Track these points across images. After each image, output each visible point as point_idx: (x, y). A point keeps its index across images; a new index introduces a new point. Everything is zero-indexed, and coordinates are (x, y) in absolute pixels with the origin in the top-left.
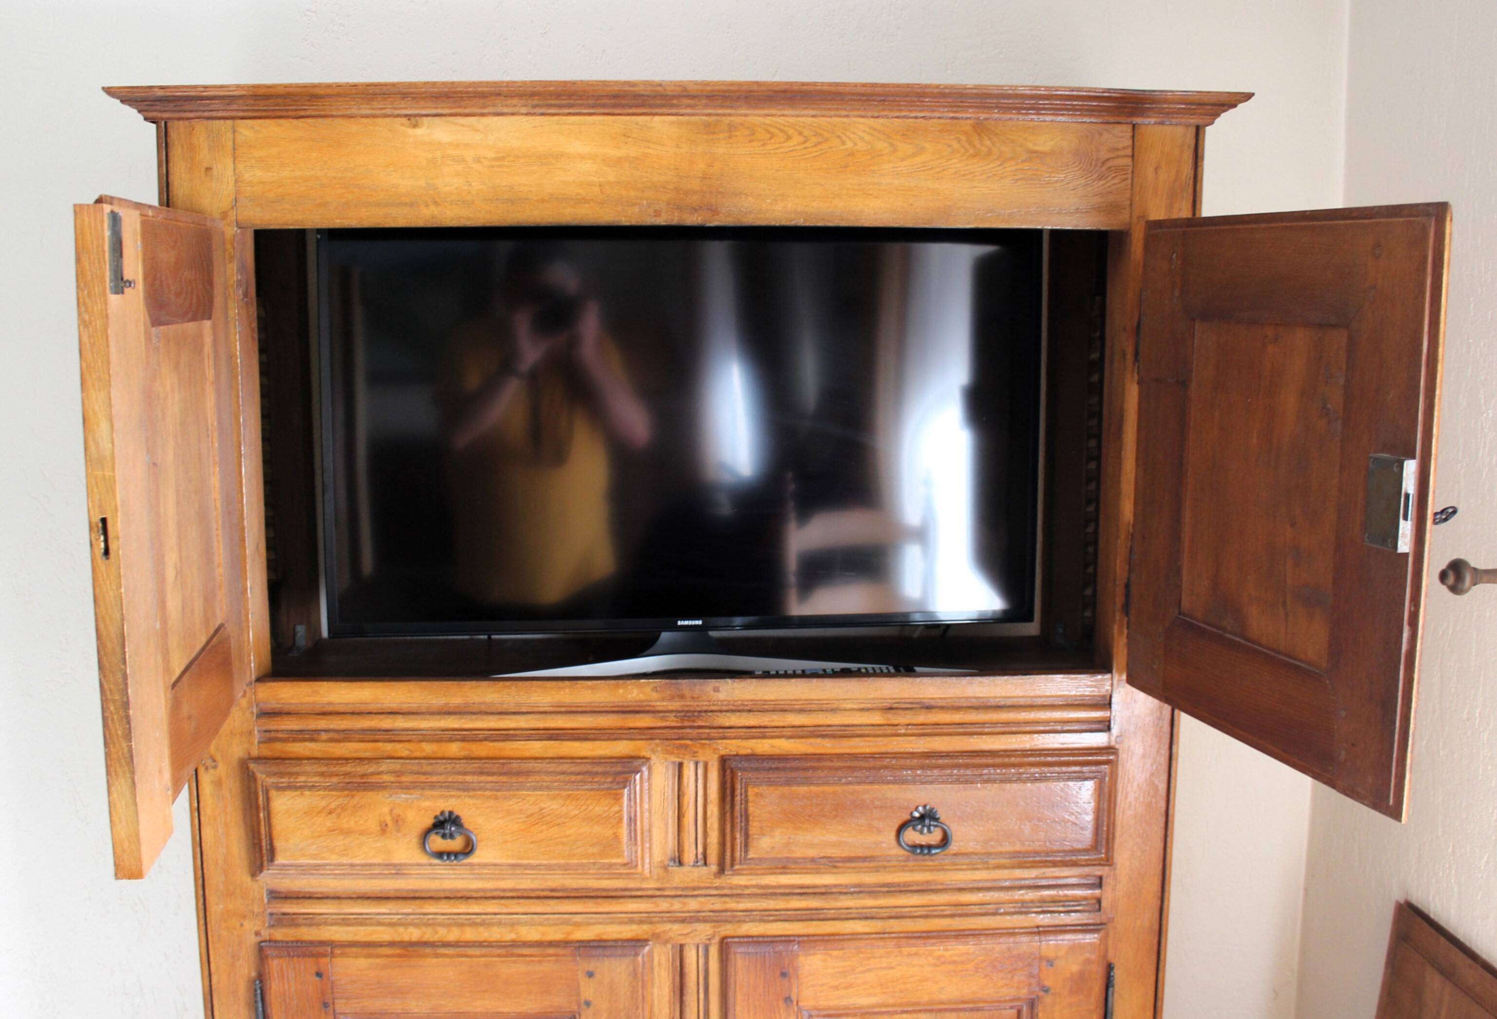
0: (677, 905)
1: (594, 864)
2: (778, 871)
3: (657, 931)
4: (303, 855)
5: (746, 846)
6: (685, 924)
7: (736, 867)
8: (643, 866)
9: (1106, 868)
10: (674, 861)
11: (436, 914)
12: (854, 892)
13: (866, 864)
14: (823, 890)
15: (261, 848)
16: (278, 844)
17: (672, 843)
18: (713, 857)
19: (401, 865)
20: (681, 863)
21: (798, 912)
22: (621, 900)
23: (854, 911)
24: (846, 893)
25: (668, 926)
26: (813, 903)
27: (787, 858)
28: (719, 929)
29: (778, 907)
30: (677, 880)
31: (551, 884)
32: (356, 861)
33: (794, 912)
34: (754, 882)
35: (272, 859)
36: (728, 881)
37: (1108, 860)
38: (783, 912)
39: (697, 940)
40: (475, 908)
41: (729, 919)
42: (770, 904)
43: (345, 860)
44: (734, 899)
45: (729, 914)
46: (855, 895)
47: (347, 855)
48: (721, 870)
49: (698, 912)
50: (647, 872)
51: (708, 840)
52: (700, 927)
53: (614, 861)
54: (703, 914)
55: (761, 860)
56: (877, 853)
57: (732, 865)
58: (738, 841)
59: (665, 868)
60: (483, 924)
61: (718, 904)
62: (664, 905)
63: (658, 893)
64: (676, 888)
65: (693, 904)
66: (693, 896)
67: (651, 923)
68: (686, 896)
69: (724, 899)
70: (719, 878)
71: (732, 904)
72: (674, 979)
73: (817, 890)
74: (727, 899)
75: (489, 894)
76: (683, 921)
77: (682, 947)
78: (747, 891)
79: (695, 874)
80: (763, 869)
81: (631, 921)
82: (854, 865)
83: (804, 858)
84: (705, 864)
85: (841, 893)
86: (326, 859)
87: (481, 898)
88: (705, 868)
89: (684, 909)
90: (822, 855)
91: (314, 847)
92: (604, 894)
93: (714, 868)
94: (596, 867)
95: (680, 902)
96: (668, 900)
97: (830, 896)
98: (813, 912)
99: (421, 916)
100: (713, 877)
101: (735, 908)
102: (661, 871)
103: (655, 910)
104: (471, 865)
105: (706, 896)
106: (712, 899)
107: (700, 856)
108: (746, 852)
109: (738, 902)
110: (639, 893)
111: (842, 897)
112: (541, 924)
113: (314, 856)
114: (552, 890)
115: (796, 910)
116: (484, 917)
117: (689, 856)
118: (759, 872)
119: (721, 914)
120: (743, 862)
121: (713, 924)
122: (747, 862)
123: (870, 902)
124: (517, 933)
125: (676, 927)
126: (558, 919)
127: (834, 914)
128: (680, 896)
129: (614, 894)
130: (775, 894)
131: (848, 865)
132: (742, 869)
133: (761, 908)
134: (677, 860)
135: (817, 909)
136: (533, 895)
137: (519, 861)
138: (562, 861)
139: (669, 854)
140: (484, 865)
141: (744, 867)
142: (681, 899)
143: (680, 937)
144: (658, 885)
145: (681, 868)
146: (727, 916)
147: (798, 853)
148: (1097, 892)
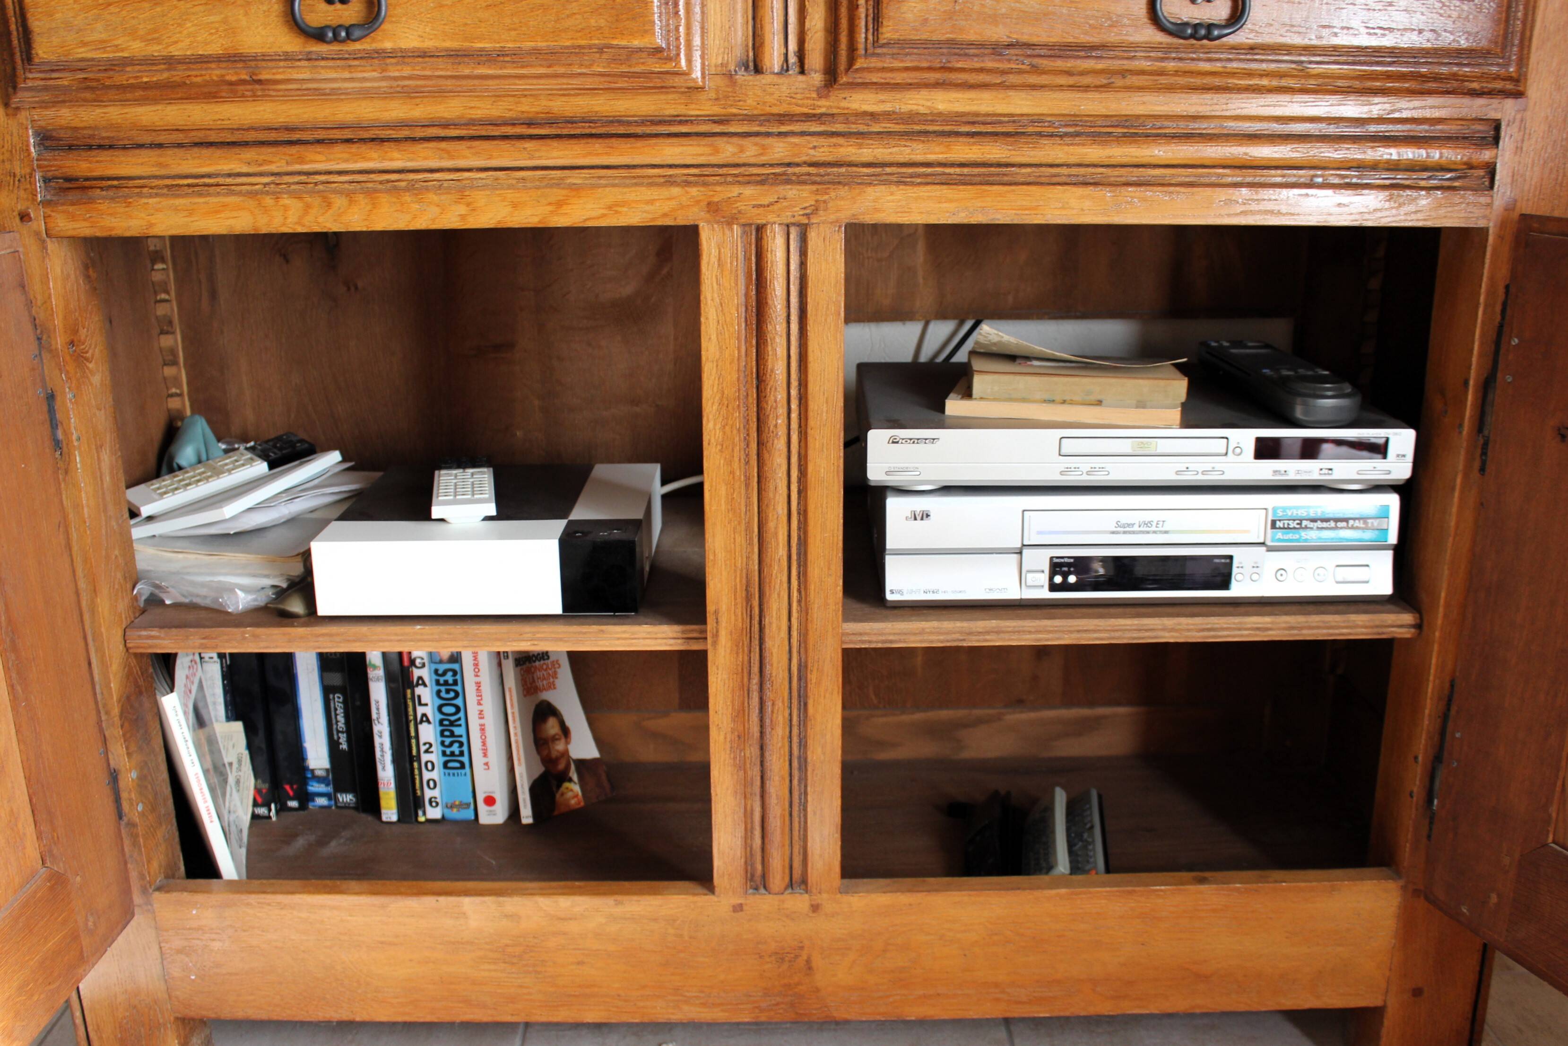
0: (750, 151)
1: (601, 50)
2: (933, 76)
3: (716, 199)
4: (84, 44)
5: (877, 19)
6: (766, 187)
7: (860, 63)
8: (689, 61)
9: (1509, 103)
10: (747, 68)
11: (330, 173)
12: (1066, 135)
13: (1090, 64)
14: (1010, 129)
15: (9, 34)
16: (36, 24)
17: (740, 33)
18: (816, 58)
19: (255, 58)
20: (758, 70)
21: (966, 170)
22: (653, 141)
23: (1064, 171)
24: (1052, 136)
25: (735, 190)
26: (995, 151)
27: (951, 43)
28: (826, 197)
29: (931, 157)
30: (750, 102)
31: (528, 107)
32: (176, 51)
33: (958, 170)
34: (888, 107)
35: (28, 57)
36: (844, 104)
37: (1516, 81)
38: (939, 170)
39: (787, 218)
40: (396, 158)
41: (842, 179)
42: (917, 151)
43: (155, 50)
44: (853, 140)
45: (843, 170)
46: (1067, 140)
47: (158, 41)
48: (831, 75)
49: (789, 165)
50: (697, 74)
51: (807, 25)
52: (791, 192)
53: (636, 43)
54: (797, 170)
55: (904, 45)
56: (1112, 37)
57: (851, 61)
58: (862, 12)
59: (730, 76)
60: (411, 188)
61: (824, 150)
62: (728, 150)
63: (718, 129)
64: (750, 119)
65: (779, 150)
66: (780, 134)
67: (705, 184)
68: (768, 135)
69: (834, 140)
70: (827, 97)
71: (849, 151)
72: (747, 295)
73: (999, 129)
74: (841, 140)
75: (419, 133)
76: (762, 181)
77: (760, 229)
78: (876, 128)
79: (784, 88)
80: (907, 69)
81: (670, 182)
82: (1069, 64)
83: (981, 45)
84: (802, 72)
85: (1040, 135)
86: (122, 50)
87: (407, 139)
88: (801, 78)
89: (764, 159)
90: (1015, 37)
91: (99, 26)
92: (622, 130)
93: (817, 78)
94: (605, 56)
95: (756, 144)
96: (735, 140)
97: (1023, 140)
98: (993, 170)
99: (303, 178)
100: (814, 95)
101: (853, 158)
102: (720, 82)
103: (714, 160)
104: (381, 55)
105: (803, 134)
106: (815, 141)
107: (792, 59)
108: (876, 31)
109: (860, 146)
110: (684, 129)
111: (1044, 141)
112: (510, 187)
113: (101, 44)
114: (530, 124)
115: (962, 165)
116: (412, 176)
117: (773, 57)
118: (899, 78)
119: (829, 170)
120: (870, 51)
121: (814, 187)
122: (879, 51)
123: (1094, 153)
124: (468, 205)
125: (749, 191)
126: (542, 179)
127: (1029, 175)
128: (757, 134)
129: (639, 130)
130: (926, 133)
131: (1060, 64)
132: (868, 70)
133: (901, 159)
134: (751, 64)
135: (999, 165)
136: (496, 131)
137: (467, 44)
138: (542, 44)
139: (738, 52)
140: (403, 56)
141: (874, 62)
142: (757, 139)
143: (756, 211)
144: (716, 110)
145: (758, 77)
146: (839, 175)
147: (973, 32)
148: (1486, 155)
